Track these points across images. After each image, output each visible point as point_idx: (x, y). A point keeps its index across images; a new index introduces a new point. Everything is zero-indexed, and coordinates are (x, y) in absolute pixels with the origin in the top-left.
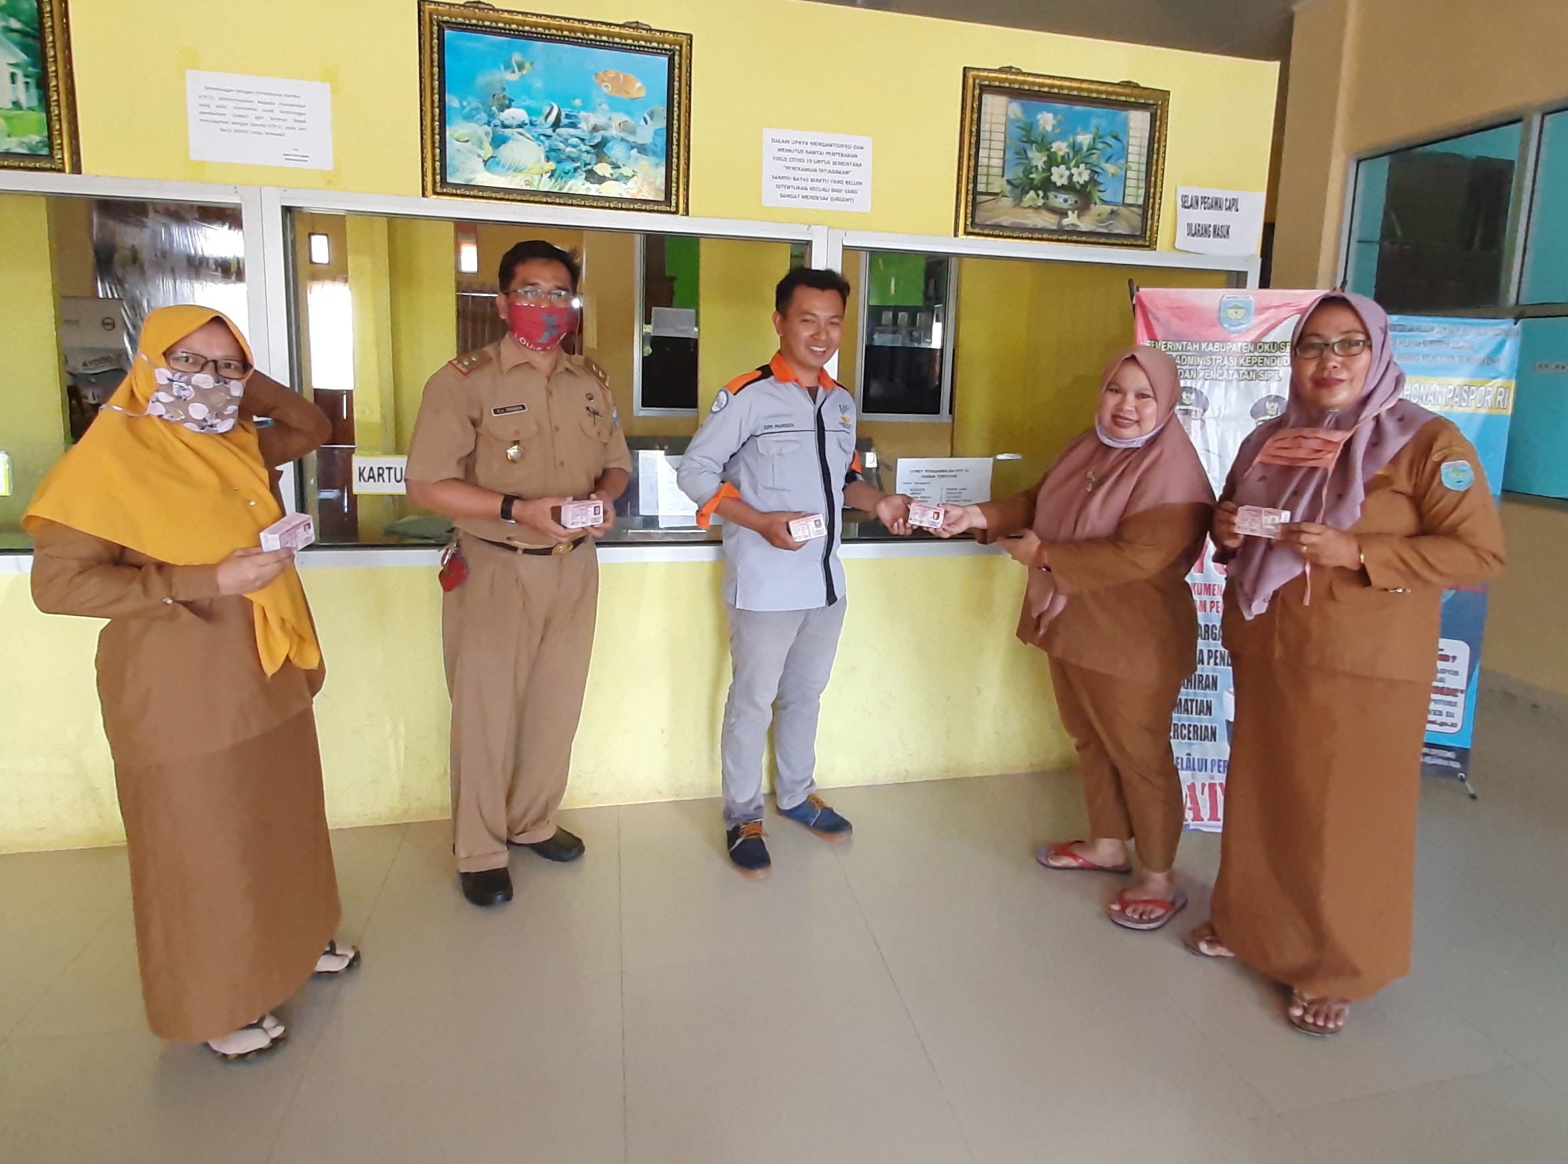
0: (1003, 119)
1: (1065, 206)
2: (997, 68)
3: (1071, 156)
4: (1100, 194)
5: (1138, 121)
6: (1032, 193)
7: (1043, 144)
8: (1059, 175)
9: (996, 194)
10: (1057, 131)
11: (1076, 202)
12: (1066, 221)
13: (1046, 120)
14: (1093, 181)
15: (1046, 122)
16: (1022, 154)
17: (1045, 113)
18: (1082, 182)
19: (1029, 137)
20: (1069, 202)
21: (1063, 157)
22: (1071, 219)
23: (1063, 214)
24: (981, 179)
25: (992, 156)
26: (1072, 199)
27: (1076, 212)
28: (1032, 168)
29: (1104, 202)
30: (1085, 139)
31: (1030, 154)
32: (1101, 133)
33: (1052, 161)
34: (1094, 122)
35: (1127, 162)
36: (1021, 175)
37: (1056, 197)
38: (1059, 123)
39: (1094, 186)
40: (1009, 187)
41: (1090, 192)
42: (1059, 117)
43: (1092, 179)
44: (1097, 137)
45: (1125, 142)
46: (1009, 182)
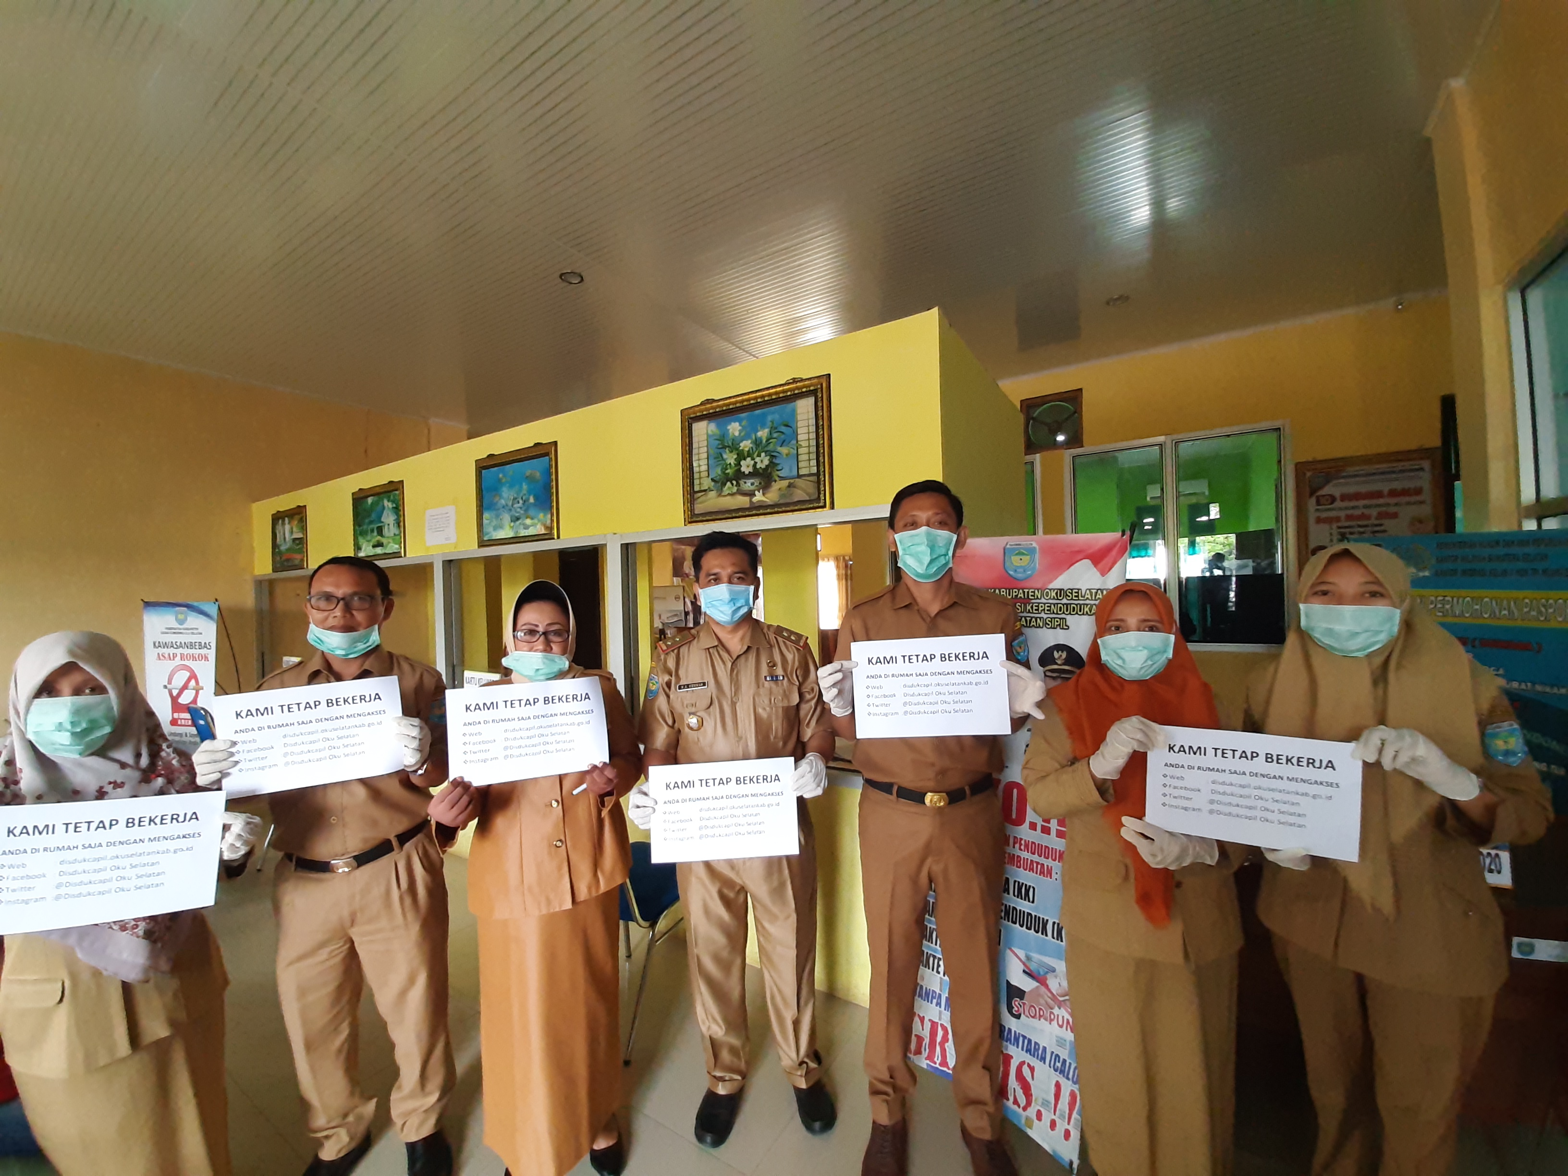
0: (705, 437)
1: (752, 488)
2: (699, 403)
3: (754, 449)
4: (778, 473)
5: (805, 408)
6: (729, 484)
7: (734, 447)
8: (746, 466)
9: (705, 491)
10: (742, 434)
11: (760, 483)
12: (755, 499)
13: (734, 428)
14: (772, 465)
15: (734, 429)
16: (720, 457)
17: (733, 423)
18: (763, 466)
19: (723, 444)
20: (756, 484)
21: (749, 451)
22: (759, 497)
23: (752, 494)
24: (696, 482)
25: (700, 464)
26: (756, 482)
27: (761, 491)
28: (727, 465)
29: (782, 478)
30: (763, 434)
31: (725, 456)
32: (775, 425)
33: (741, 456)
34: (770, 418)
35: (797, 442)
36: (720, 472)
37: (745, 483)
38: (744, 428)
39: (774, 467)
40: (713, 484)
41: (770, 473)
42: (744, 423)
43: (771, 462)
44: (773, 429)
45: (794, 426)
46: (712, 480)
